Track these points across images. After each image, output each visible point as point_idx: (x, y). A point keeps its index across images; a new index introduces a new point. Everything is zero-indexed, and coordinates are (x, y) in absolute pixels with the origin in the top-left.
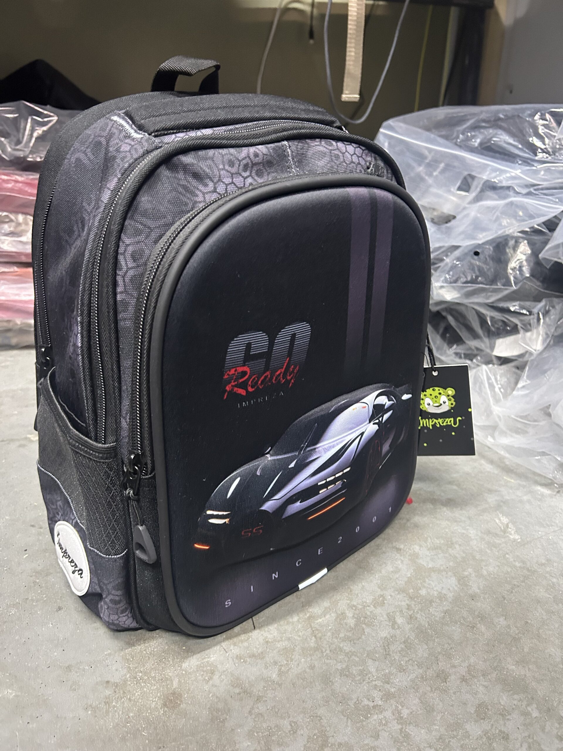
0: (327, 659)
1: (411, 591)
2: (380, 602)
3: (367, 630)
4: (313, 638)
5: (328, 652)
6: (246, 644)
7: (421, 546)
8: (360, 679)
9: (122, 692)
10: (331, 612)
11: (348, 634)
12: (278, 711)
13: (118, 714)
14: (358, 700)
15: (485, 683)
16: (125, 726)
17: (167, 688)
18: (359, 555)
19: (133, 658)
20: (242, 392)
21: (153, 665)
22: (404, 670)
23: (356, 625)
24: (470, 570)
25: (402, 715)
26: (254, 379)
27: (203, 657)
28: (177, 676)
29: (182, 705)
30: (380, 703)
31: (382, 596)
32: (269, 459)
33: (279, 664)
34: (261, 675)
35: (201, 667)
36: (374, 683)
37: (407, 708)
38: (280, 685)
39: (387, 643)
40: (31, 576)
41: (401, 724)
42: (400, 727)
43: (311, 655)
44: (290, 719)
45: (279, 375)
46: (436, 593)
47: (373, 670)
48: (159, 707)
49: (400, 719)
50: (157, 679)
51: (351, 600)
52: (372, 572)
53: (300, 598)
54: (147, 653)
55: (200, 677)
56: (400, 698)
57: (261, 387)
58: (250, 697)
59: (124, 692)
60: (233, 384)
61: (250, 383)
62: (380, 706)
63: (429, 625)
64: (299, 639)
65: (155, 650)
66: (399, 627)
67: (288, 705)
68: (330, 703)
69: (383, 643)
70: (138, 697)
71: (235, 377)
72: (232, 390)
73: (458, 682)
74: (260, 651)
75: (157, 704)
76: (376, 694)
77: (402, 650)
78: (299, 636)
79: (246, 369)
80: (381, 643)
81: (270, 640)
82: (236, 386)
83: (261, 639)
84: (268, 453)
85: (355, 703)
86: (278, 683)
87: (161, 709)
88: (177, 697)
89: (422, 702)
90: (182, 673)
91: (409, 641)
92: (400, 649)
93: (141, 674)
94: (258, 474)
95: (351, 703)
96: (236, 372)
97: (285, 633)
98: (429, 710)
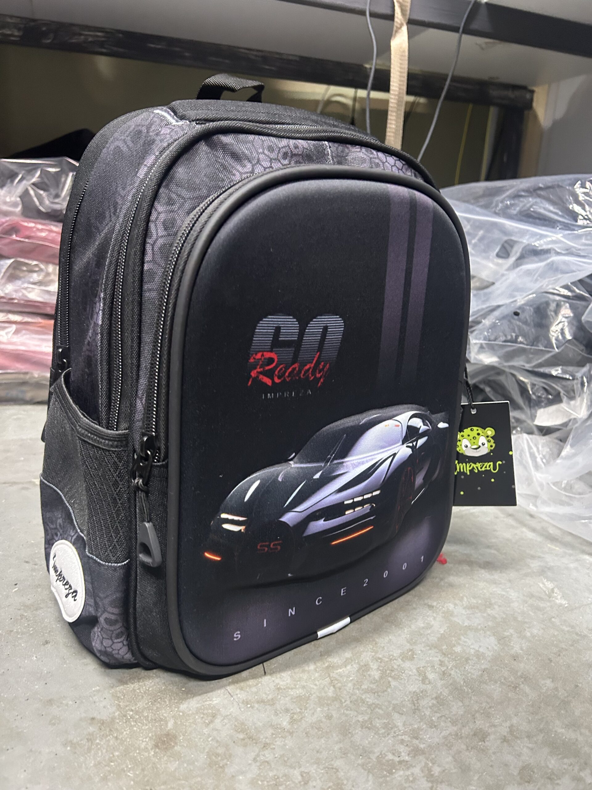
0: (347, 710)
1: (445, 647)
2: (409, 656)
3: (393, 683)
4: (332, 687)
5: (348, 702)
6: (254, 689)
7: (455, 605)
8: (385, 732)
9: (108, 730)
10: (353, 663)
11: (372, 686)
12: (288, 759)
13: (102, 751)
14: (381, 754)
15: (530, 745)
16: (108, 765)
17: (161, 729)
18: (386, 610)
19: (124, 696)
20: (268, 382)
21: (146, 704)
22: (435, 726)
23: (381, 678)
24: (511, 631)
25: (432, 773)
26: (281, 369)
27: (204, 700)
28: (173, 717)
29: (176, 748)
30: (407, 758)
31: (411, 650)
32: (293, 466)
33: (292, 712)
34: (269, 722)
35: (201, 709)
36: (400, 737)
37: (439, 766)
38: (291, 733)
39: (417, 697)
40: (19, 610)
41: (432, 782)
42: (430, 785)
43: (328, 705)
44: (301, 769)
45: (308, 370)
46: (472, 651)
47: (400, 724)
48: (149, 748)
49: (430, 777)
50: (150, 718)
51: (376, 652)
52: (401, 626)
53: (318, 648)
54: (140, 692)
55: (199, 720)
56: (430, 755)
57: (288, 380)
58: (256, 743)
59: (111, 730)
60: (259, 370)
61: (276, 373)
62: (407, 762)
63: (465, 682)
64: (315, 687)
65: (150, 689)
66: (430, 683)
67: (299, 755)
68: (349, 755)
69: (412, 697)
70: (126, 736)
71: (261, 363)
72: (258, 377)
73: (499, 742)
74: (270, 697)
75: (147, 744)
76: (402, 749)
77: (434, 705)
78: (316, 685)
79: (273, 355)
80: (410, 697)
81: (282, 687)
82: (261, 373)
83: (272, 686)
84: (291, 460)
85: (378, 756)
86: (288, 731)
87: (152, 749)
88: (170, 739)
89: (455, 761)
90: (179, 714)
91: (442, 697)
92: (430, 704)
93: (131, 713)
94: (280, 479)
95: (374, 757)
96: (263, 358)
97: (299, 681)
98: (465, 769)
